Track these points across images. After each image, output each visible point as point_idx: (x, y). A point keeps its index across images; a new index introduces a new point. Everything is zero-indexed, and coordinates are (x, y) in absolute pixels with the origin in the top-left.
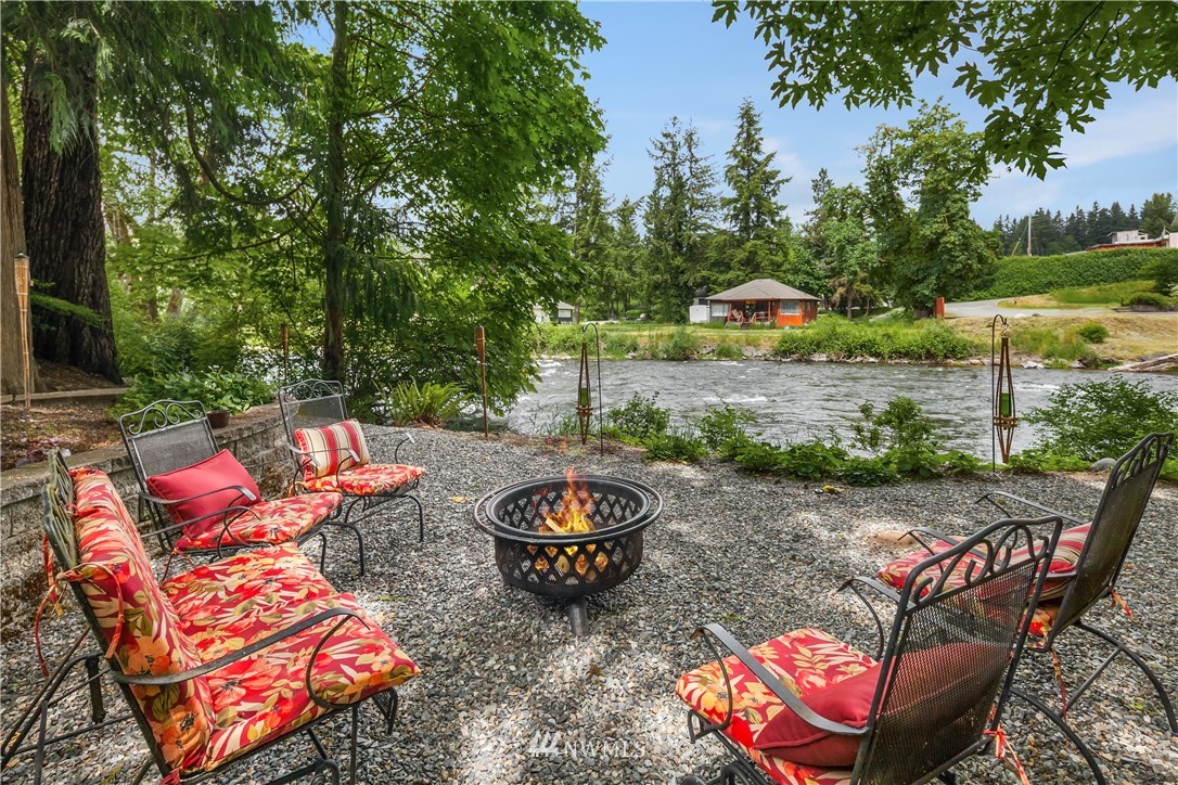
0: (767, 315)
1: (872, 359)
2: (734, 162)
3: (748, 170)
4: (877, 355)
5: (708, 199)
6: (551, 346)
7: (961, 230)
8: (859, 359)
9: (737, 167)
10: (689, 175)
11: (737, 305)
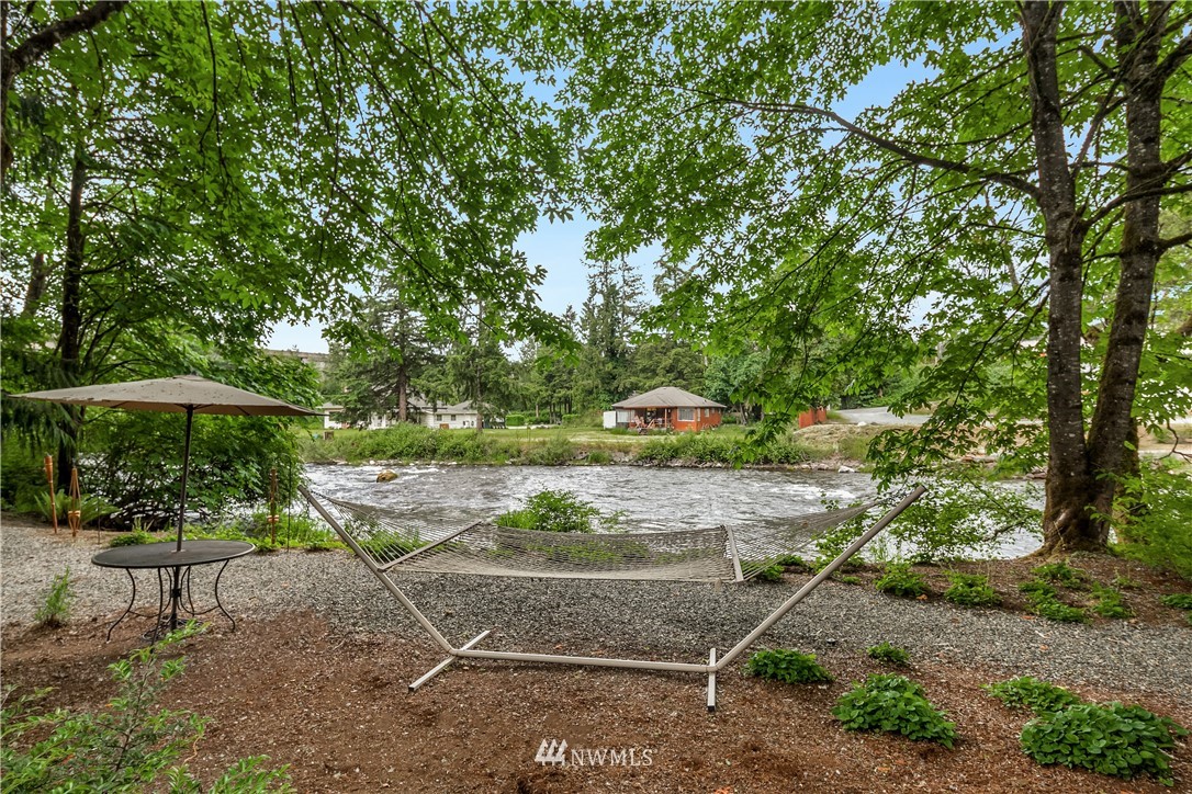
0: (663, 421)
1: (719, 465)
2: (661, 271)
3: (675, 280)
4: (724, 460)
5: (638, 307)
6: (442, 452)
7: (827, 344)
8: (708, 464)
9: (663, 276)
10: (621, 283)
11: (641, 412)
